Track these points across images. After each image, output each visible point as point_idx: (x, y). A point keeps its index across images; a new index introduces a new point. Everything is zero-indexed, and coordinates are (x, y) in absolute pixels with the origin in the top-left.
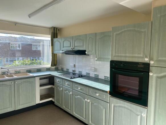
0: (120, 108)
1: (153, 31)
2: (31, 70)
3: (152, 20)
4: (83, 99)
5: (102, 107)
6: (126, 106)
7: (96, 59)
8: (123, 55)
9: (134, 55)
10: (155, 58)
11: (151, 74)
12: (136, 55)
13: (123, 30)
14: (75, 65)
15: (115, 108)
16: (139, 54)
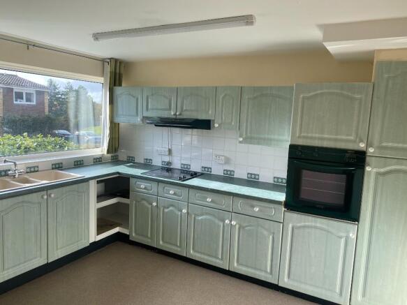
0: (307, 230)
1: (375, 99)
2: (62, 163)
3: (373, 81)
4: (217, 221)
5: (266, 233)
6: (318, 225)
7: (241, 139)
8: (317, 135)
9: (339, 137)
10: (376, 143)
11: (368, 169)
12: (344, 137)
13: (319, 92)
14: (170, 151)
15: (295, 231)
16: (347, 135)
